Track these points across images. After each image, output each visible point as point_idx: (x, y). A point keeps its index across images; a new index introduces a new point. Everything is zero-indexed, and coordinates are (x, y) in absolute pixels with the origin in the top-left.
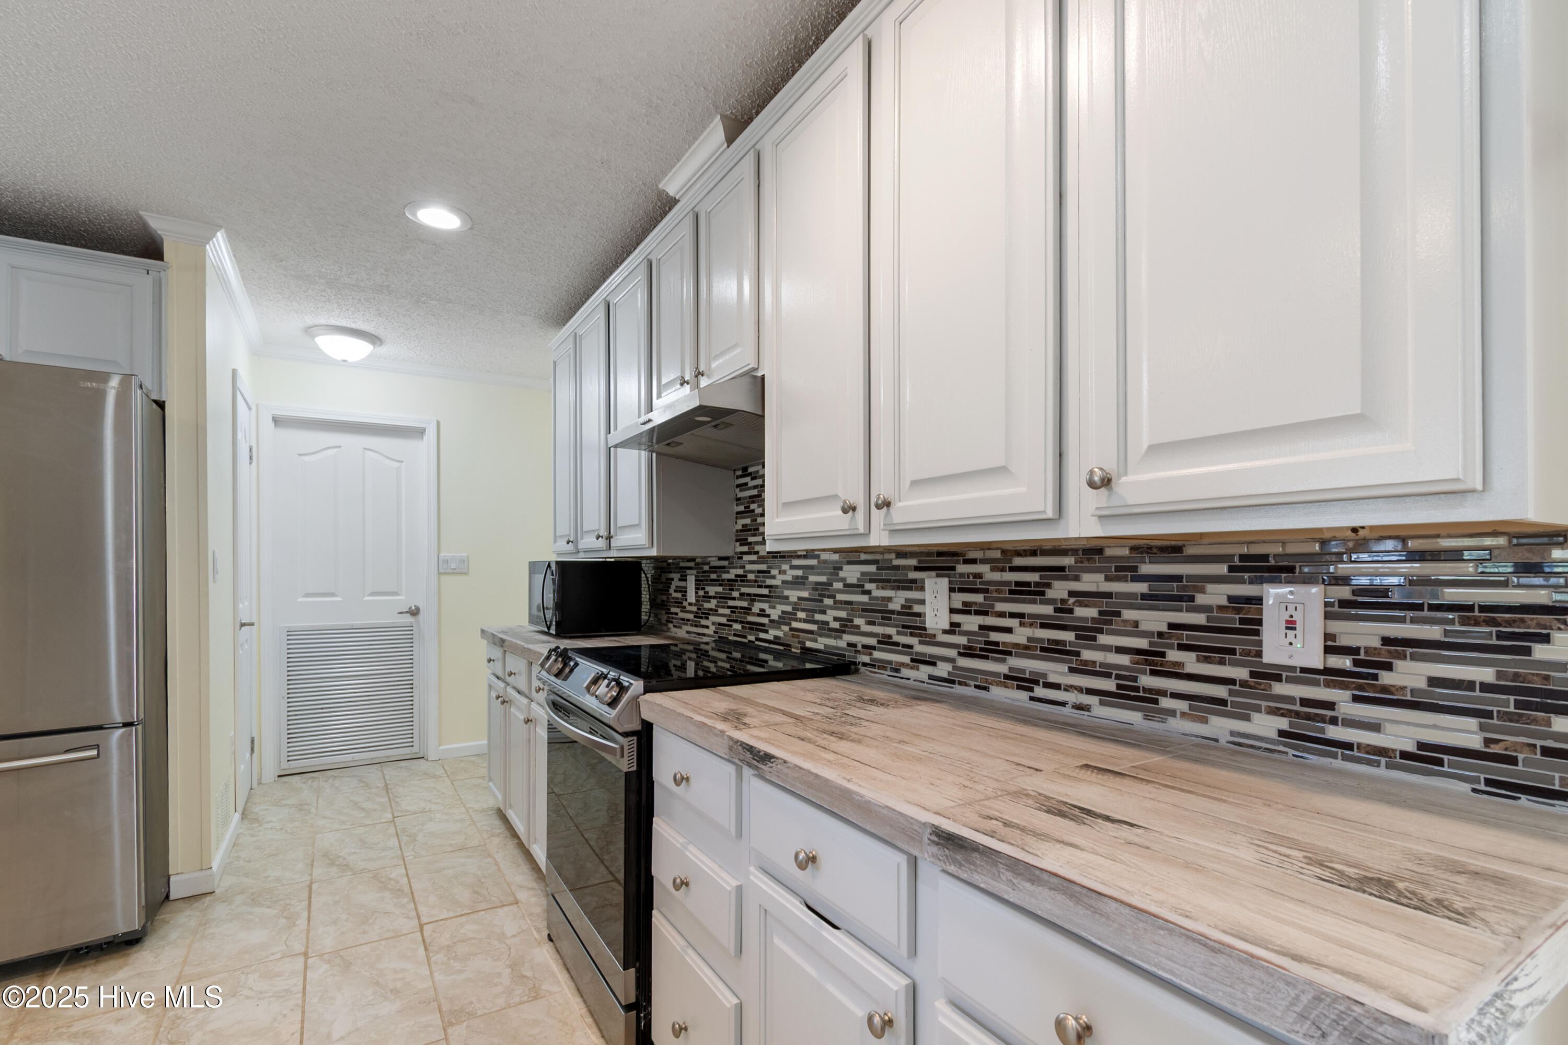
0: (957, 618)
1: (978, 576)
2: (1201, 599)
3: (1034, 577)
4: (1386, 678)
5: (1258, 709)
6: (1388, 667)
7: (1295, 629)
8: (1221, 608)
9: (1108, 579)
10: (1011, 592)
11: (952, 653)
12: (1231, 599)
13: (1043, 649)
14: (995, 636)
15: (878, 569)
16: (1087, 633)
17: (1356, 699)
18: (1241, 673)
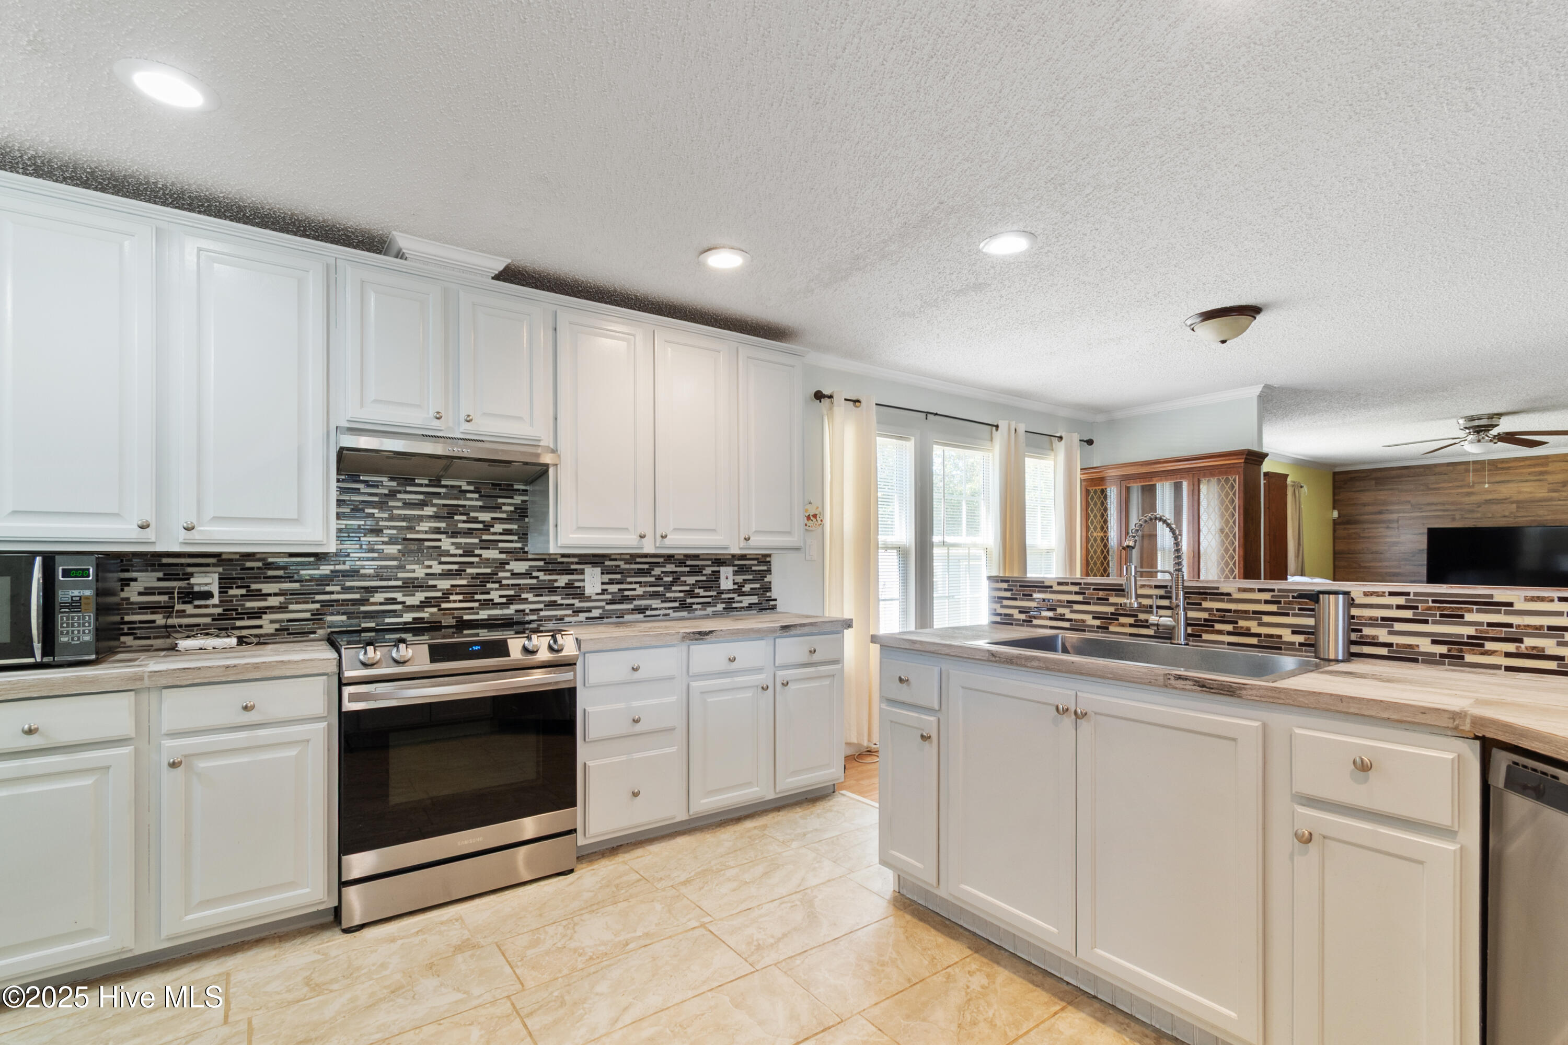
0: (605, 587)
1: (619, 566)
2: (704, 572)
3: (646, 566)
4: (744, 589)
5: (718, 603)
6: (744, 587)
7: (727, 579)
8: (710, 575)
9: (676, 566)
10: (635, 573)
11: (603, 604)
12: (712, 572)
13: (650, 595)
14: (626, 593)
15: (545, 563)
16: (668, 587)
17: (739, 596)
18: (714, 593)
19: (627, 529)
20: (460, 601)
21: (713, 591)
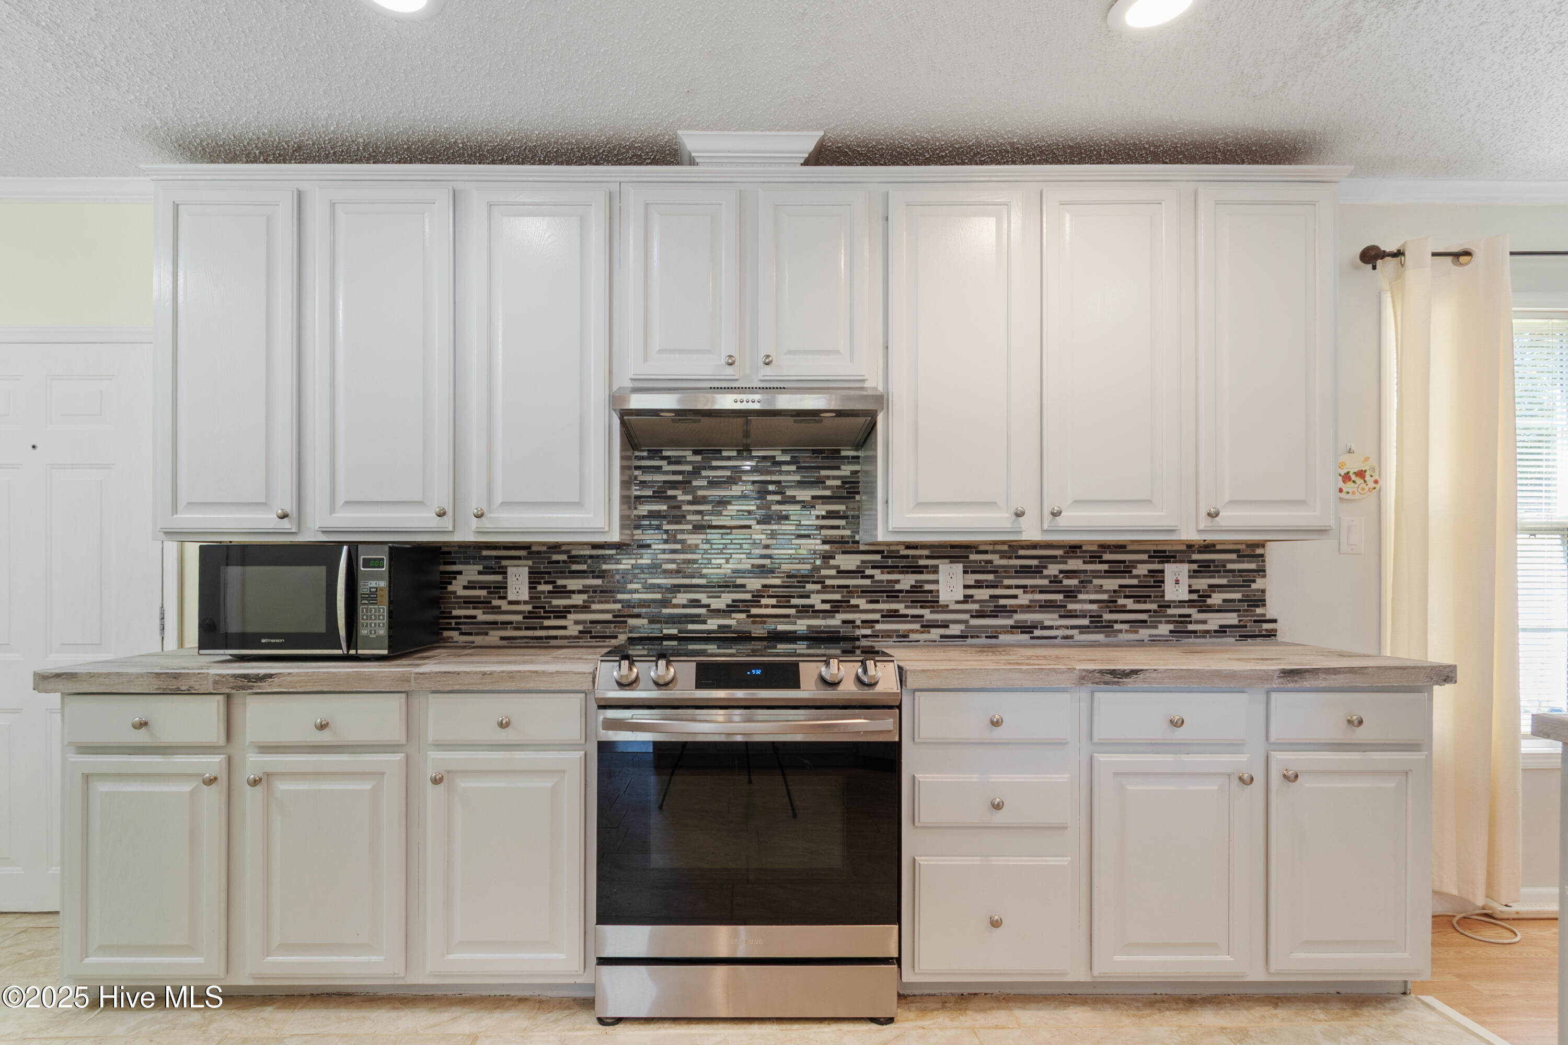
0: (970, 592)
1: (991, 562)
2: (1135, 572)
3: (1035, 562)
4: (1209, 601)
5: (1160, 622)
6: (1210, 596)
7: (1178, 583)
8: (1145, 576)
9: (1084, 562)
10: (1016, 572)
11: (966, 617)
12: (1150, 571)
13: (1040, 606)
14: (1002, 602)
15: (883, 557)
16: (1071, 594)
17: (1199, 611)
18: (1154, 606)
19: (994, 504)
20: (773, 606)
21: (1151, 602)
